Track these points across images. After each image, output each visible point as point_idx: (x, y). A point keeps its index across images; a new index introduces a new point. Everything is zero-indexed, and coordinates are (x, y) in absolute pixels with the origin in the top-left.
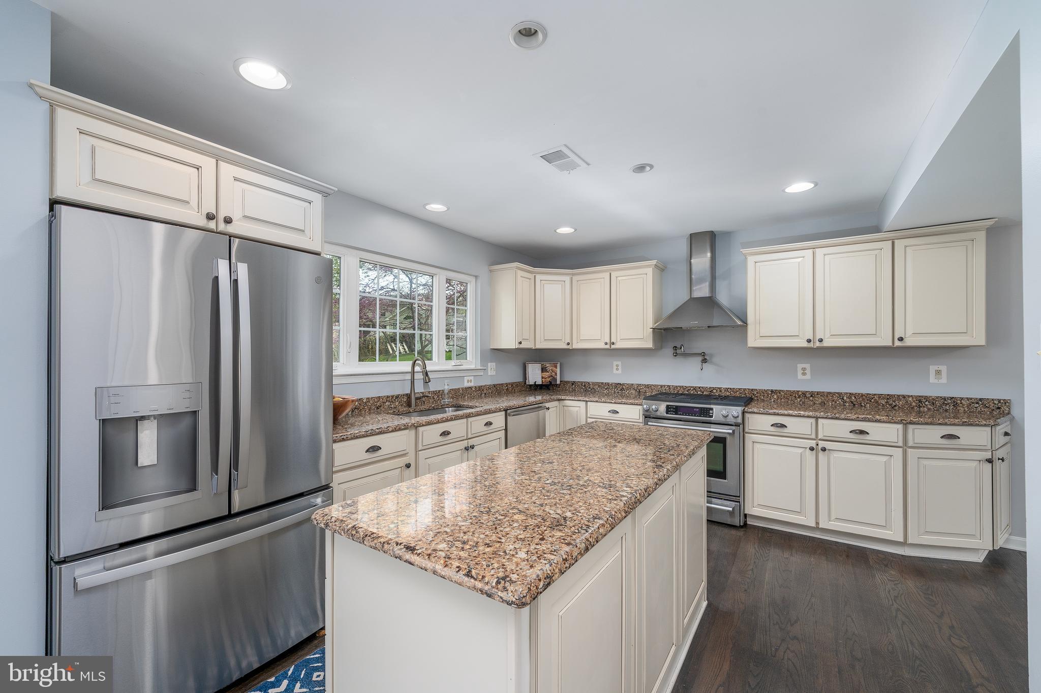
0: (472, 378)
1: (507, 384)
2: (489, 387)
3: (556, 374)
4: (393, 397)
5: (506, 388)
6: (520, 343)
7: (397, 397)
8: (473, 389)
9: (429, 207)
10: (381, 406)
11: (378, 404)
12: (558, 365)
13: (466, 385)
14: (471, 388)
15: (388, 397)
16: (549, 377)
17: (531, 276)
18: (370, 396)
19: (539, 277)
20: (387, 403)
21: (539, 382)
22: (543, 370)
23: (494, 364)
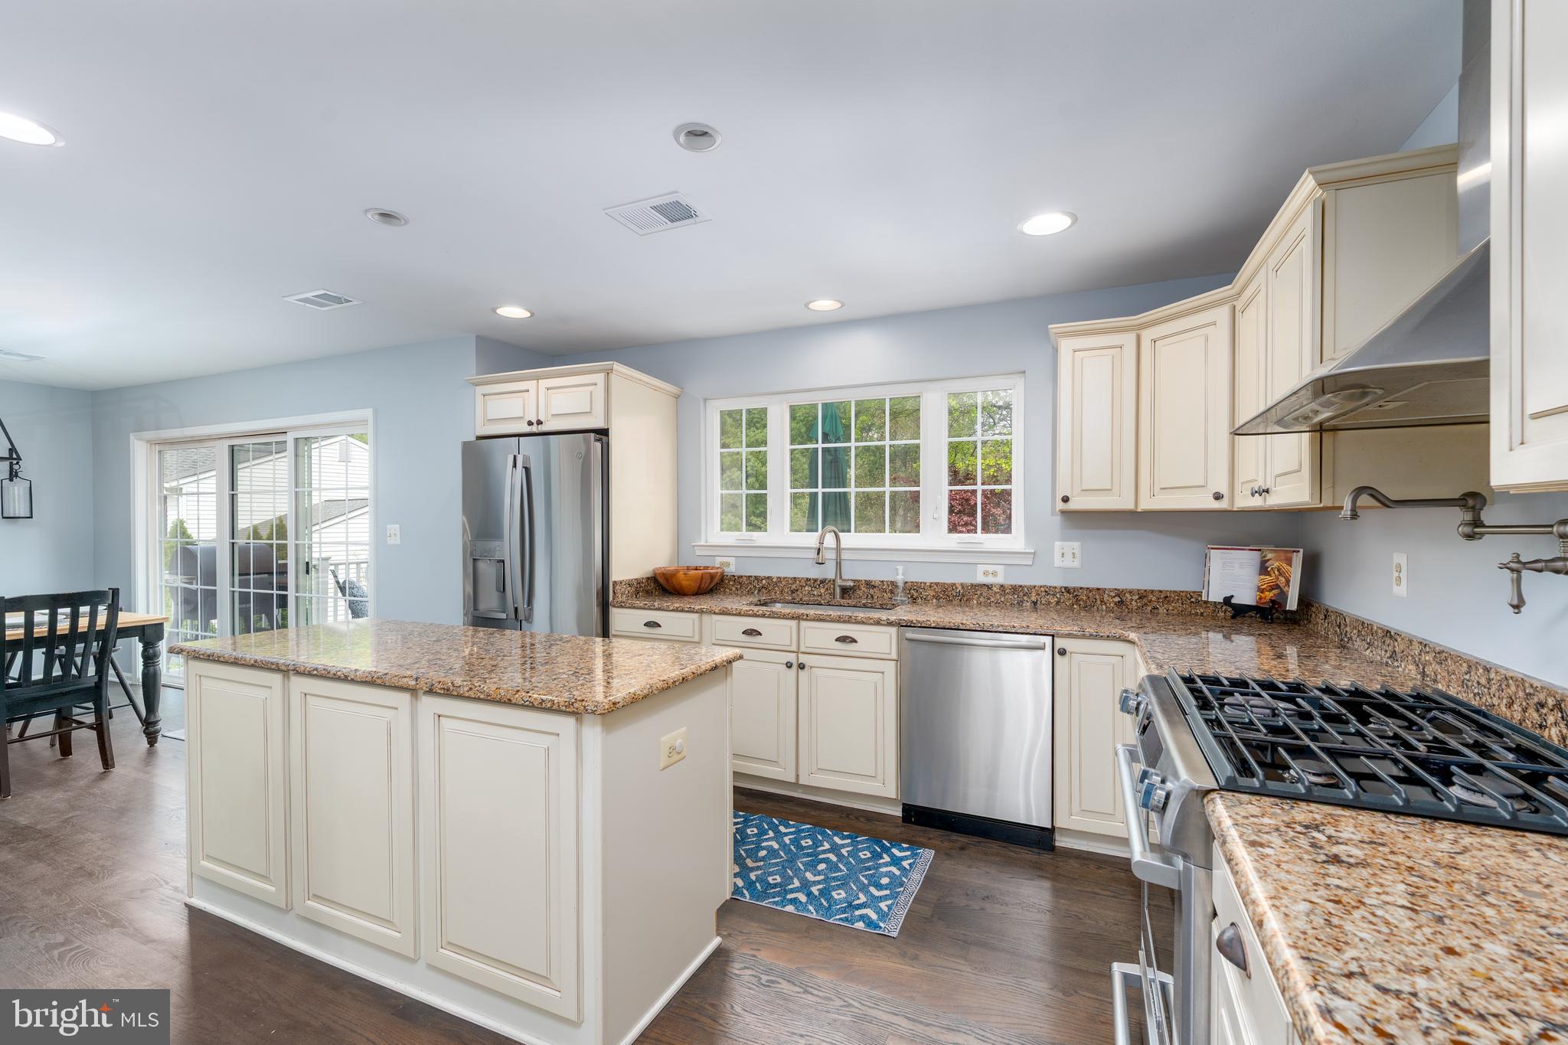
0: (1000, 569)
1: (1120, 593)
2: (1048, 591)
3: (1288, 582)
4: (815, 580)
5: (1117, 599)
6: (1066, 500)
7: (823, 582)
8: (994, 589)
9: (814, 306)
10: (797, 590)
11: (794, 587)
12: (1298, 559)
13: (981, 579)
14: (989, 587)
15: (808, 580)
16: (1272, 588)
17: (1129, 339)
18: (782, 575)
19: (1147, 335)
20: (806, 588)
21: (1246, 597)
22: (1264, 569)
23: (1076, 545)
